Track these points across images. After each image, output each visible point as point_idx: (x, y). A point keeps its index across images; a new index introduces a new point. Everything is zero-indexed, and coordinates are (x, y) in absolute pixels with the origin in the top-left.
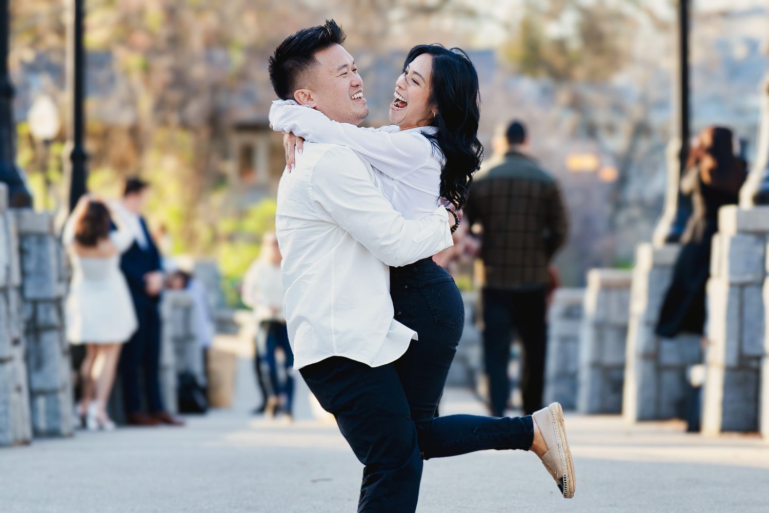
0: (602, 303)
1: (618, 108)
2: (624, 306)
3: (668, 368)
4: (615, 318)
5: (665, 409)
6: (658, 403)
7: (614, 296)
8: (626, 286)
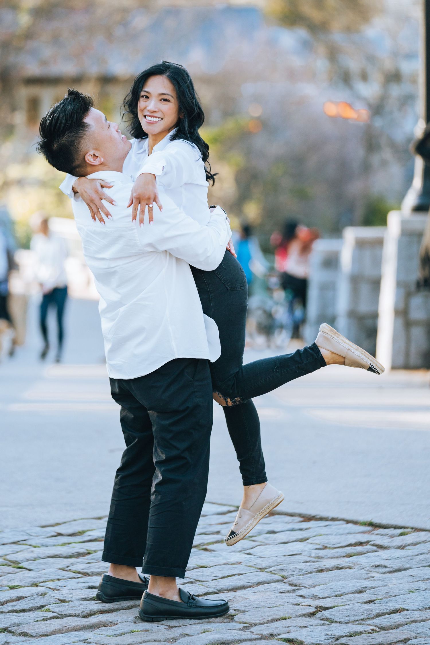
0: (357, 259)
1: (371, 59)
2: (377, 262)
3: (417, 323)
4: (369, 271)
5: (414, 359)
6: (407, 354)
7: (367, 254)
8: (379, 243)
